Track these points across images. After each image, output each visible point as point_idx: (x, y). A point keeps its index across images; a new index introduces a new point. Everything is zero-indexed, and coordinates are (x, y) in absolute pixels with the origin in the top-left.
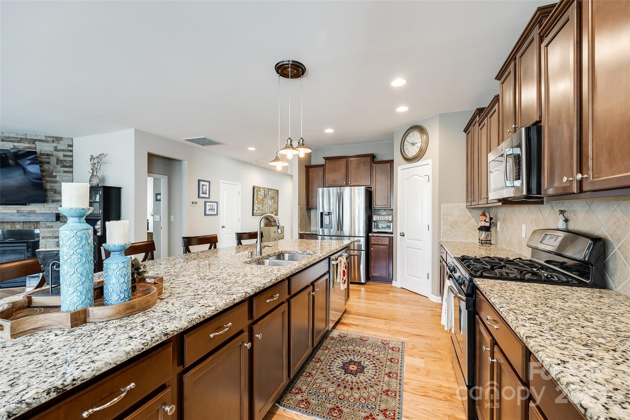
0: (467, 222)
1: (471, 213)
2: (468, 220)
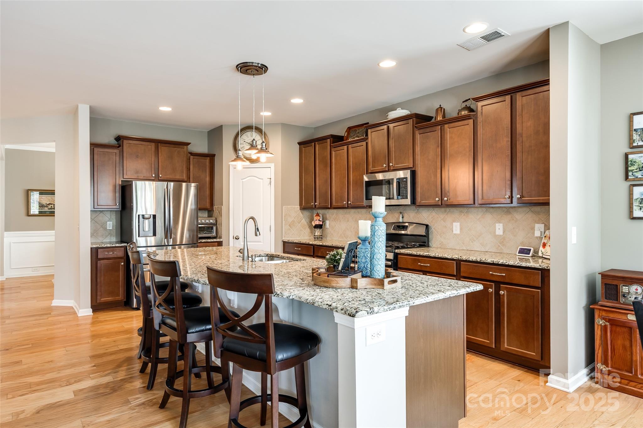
0: (301, 221)
1: (302, 214)
2: (300, 220)
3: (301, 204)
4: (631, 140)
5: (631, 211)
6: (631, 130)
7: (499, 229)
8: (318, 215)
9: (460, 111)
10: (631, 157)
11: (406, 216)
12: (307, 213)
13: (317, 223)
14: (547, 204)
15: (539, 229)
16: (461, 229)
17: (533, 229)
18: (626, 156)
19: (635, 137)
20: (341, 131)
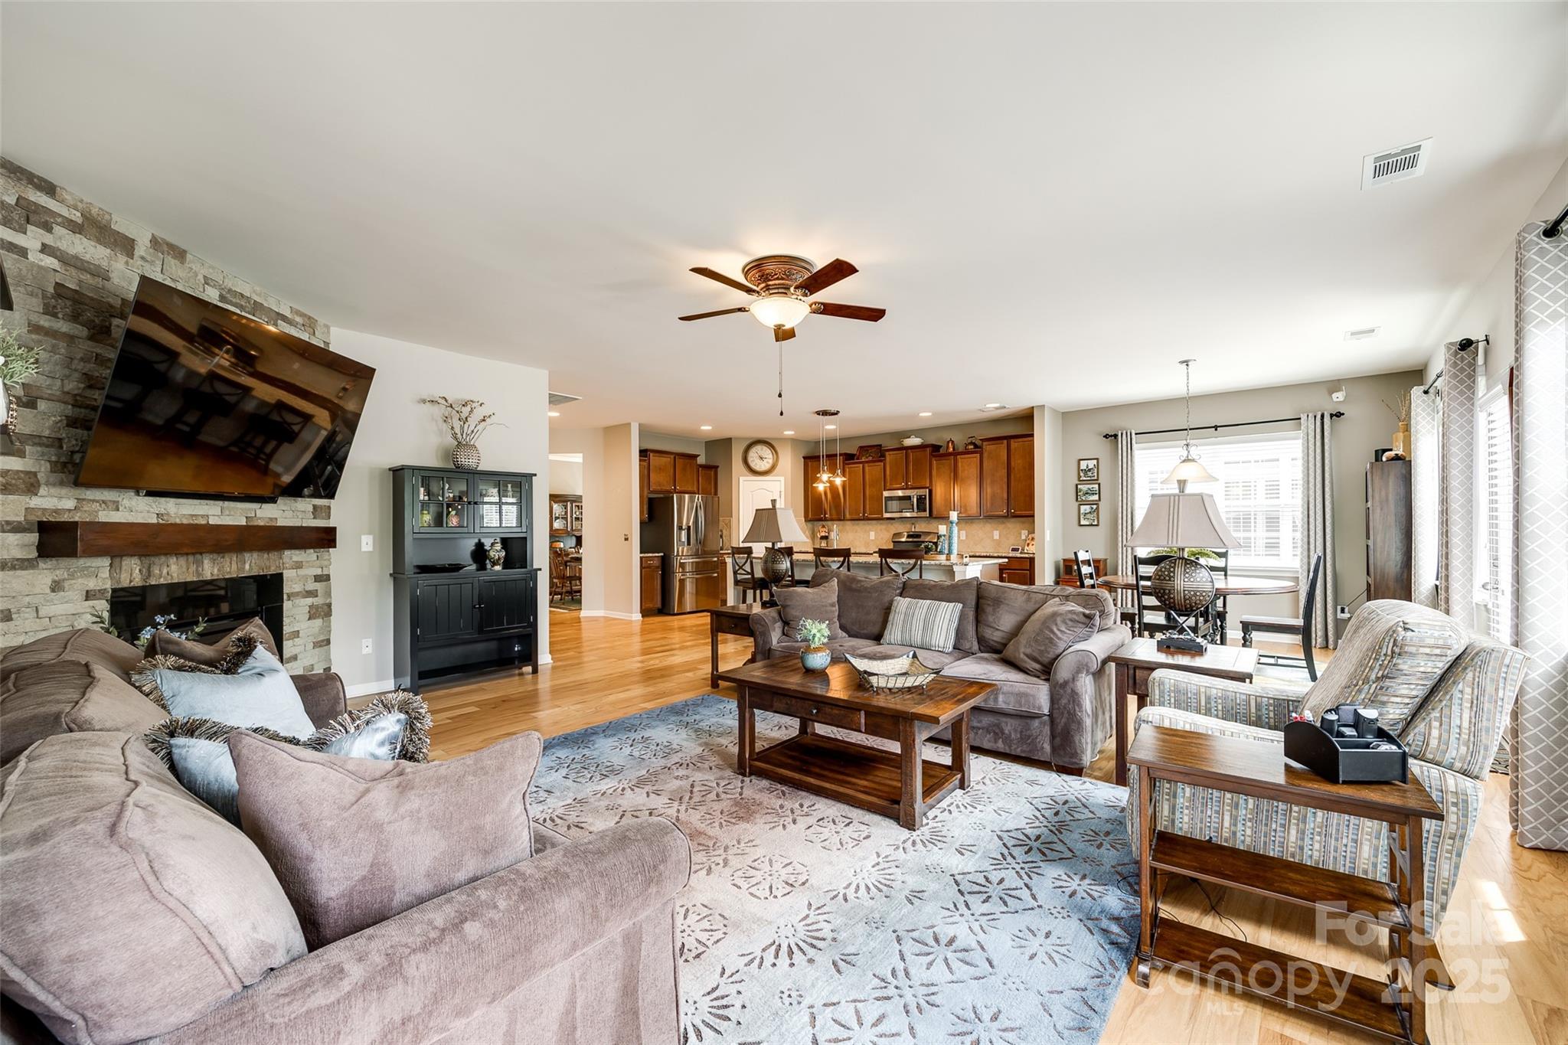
1: (806, 526)
3: (806, 516)
4: (1079, 477)
5: (1079, 521)
6: (1079, 469)
7: (996, 535)
8: (824, 527)
9: (967, 445)
10: (1079, 486)
11: (917, 526)
12: (810, 525)
13: (823, 534)
14: (1033, 516)
15: (1024, 534)
16: (967, 536)
17: (1020, 534)
18: (1077, 485)
19: (1082, 474)
20: (853, 450)
